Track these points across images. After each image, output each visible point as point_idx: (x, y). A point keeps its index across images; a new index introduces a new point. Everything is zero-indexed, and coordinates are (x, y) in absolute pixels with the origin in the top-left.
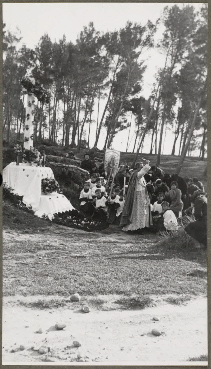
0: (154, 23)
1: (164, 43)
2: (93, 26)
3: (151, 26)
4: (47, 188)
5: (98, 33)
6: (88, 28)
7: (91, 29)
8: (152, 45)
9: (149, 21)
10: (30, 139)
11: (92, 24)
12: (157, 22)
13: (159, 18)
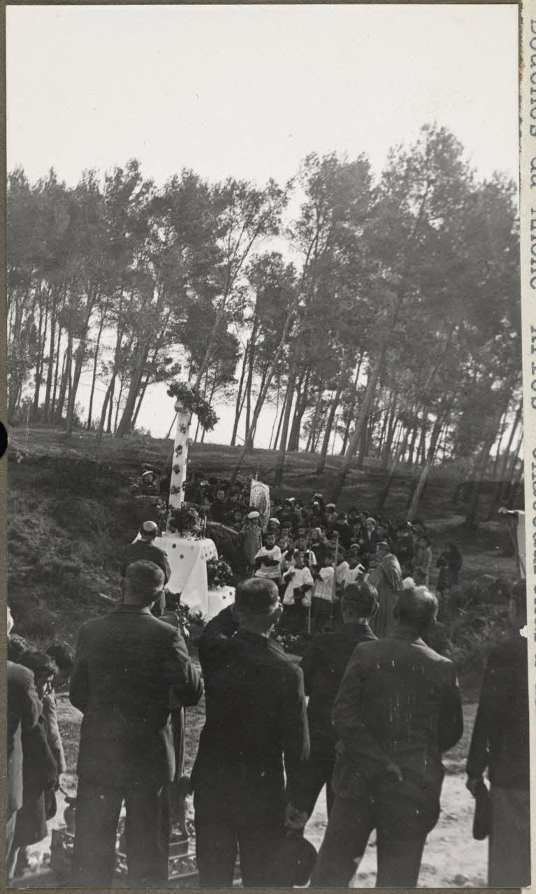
0: (282, 187)
1: (303, 229)
2: (136, 170)
3: (275, 193)
4: (216, 578)
5: (148, 185)
6: (125, 172)
7: (132, 174)
8: (276, 231)
9: (272, 181)
10: (181, 490)
11: (134, 165)
12: (289, 186)
13: (293, 177)
